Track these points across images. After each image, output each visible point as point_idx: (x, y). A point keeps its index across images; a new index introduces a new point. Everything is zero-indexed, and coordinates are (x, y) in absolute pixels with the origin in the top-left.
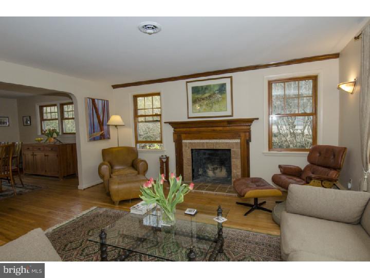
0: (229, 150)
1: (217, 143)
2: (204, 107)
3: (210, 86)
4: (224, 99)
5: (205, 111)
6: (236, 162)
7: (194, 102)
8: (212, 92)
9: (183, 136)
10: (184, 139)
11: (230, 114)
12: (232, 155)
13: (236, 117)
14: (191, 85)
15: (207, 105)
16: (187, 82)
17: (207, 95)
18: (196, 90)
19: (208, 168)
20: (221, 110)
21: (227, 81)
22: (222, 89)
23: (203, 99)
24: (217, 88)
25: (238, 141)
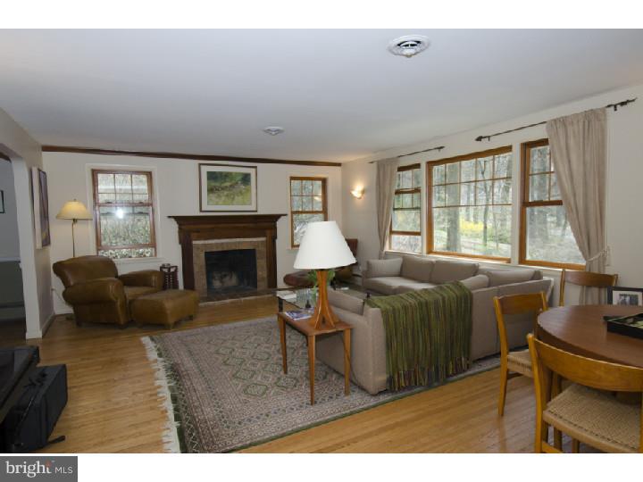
0: (254, 250)
1: (239, 243)
2: (223, 198)
3: (231, 173)
4: (249, 191)
5: (224, 203)
6: (261, 264)
7: (211, 190)
8: (234, 182)
9: (194, 235)
10: (196, 240)
11: (254, 209)
12: (258, 255)
13: (261, 212)
14: (205, 169)
15: (227, 196)
16: (200, 164)
17: (228, 184)
18: (211, 176)
19: (213, 278)
20: (244, 204)
21: (252, 171)
22: (246, 179)
23: (223, 189)
24: (240, 178)
25: (263, 239)
